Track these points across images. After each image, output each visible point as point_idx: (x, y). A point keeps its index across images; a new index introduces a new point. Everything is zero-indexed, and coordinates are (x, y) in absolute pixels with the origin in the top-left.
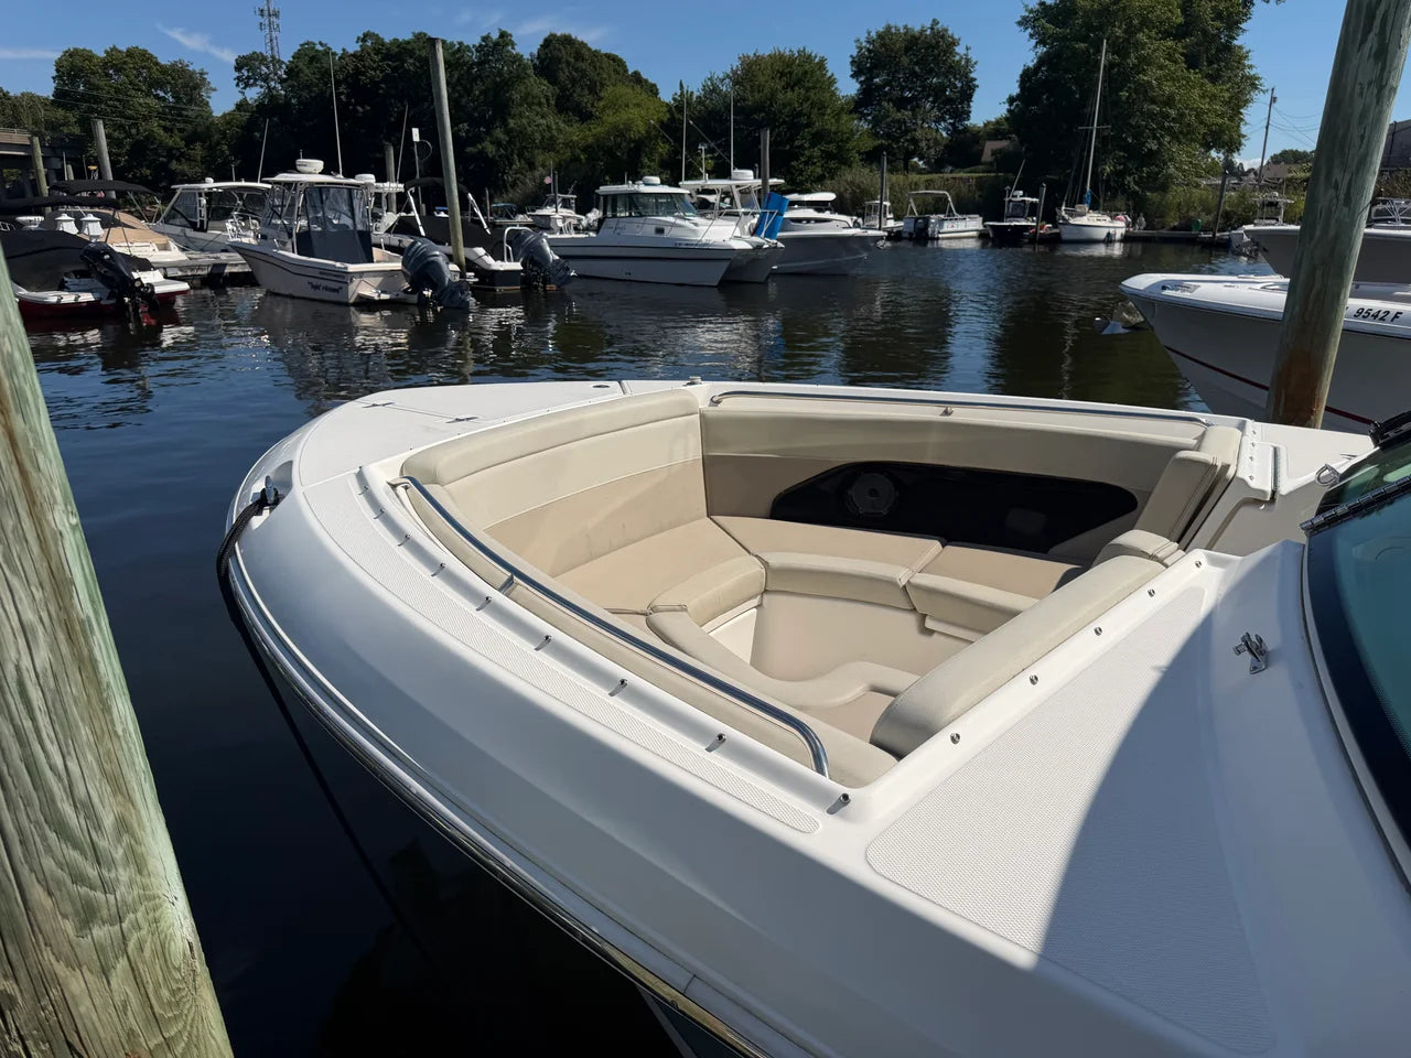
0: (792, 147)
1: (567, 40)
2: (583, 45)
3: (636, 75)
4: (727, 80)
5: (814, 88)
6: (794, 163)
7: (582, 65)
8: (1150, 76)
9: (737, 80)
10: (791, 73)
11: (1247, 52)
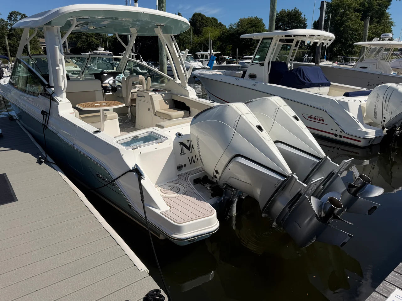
0: (251, 43)
1: (199, 15)
2: (204, 16)
3: (220, 23)
4: (235, 25)
5: (258, 27)
6: (251, 47)
7: (203, 21)
8: (350, 23)
9: (238, 25)
10: (252, 23)
11: (390, 15)
